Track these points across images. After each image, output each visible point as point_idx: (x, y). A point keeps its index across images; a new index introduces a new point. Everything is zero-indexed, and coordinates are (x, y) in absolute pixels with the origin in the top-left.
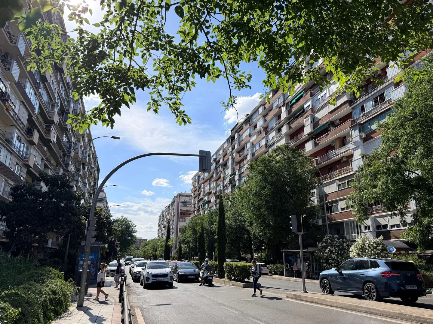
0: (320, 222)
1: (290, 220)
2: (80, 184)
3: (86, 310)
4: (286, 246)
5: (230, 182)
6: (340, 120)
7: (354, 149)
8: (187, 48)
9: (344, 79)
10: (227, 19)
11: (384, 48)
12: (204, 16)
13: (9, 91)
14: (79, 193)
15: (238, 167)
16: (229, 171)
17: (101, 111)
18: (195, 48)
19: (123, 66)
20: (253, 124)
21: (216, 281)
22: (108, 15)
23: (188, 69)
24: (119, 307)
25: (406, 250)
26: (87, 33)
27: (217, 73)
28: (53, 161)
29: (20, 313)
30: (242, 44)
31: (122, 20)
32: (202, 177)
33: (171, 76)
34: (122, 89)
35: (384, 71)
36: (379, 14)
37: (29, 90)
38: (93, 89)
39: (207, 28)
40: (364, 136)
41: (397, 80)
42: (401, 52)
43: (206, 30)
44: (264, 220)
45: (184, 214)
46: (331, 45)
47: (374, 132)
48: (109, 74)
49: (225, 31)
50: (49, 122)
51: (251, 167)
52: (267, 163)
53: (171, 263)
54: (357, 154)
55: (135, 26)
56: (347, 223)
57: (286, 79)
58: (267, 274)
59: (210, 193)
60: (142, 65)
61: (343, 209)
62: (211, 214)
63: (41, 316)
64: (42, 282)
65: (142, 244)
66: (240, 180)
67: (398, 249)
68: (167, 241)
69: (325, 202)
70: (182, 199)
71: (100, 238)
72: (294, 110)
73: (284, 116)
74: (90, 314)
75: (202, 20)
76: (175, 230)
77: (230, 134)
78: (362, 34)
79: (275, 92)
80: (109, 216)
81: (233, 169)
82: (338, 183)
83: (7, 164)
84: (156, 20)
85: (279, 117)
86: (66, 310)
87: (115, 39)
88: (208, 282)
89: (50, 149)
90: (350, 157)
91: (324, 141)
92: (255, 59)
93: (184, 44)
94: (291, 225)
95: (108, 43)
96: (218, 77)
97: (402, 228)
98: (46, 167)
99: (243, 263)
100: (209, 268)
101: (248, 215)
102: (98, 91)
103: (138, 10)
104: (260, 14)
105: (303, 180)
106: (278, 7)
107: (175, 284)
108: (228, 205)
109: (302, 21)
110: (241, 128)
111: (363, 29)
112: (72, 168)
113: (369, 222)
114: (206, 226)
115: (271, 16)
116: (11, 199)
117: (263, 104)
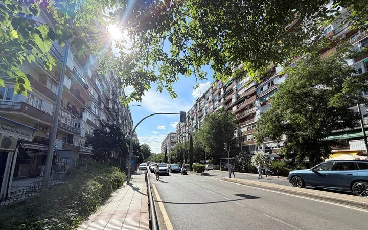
0: (238, 146)
1: (224, 145)
2: (124, 128)
3: (131, 185)
4: (221, 157)
5: (195, 127)
6: (250, 95)
7: (256, 110)
8: (175, 60)
9: (253, 74)
10: (195, 43)
11: (276, 57)
12: (183, 42)
13: (88, 83)
14: (124, 132)
15: (199, 119)
16: (194, 122)
17: (135, 94)
18: (179, 59)
19: (143, 71)
20: (207, 98)
21: (188, 172)
22: (134, 44)
23: (175, 70)
24: (145, 183)
25: (279, 159)
26: (125, 54)
27: (190, 72)
28: (111, 118)
29: (103, 186)
30: (203, 56)
31: (142, 46)
32: (181, 125)
33: (167, 74)
34: (144, 82)
35: (274, 69)
36: (274, 38)
37: (97, 83)
38: (130, 83)
39: (185, 48)
40: (262, 103)
41: (280, 74)
42: (284, 59)
43: (184, 50)
44: (211, 145)
45: (173, 142)
46: (248, 56)
47: (267, 101)
48: (137, 75)
49: (194, 50)
50: (108, 99)
51: (206, 119)
52: (214, 117)
53: (168, 164)
54: (258, 112)
55: (149, 48)
56: (251, 146)
57: (224, 74)
58: (212, 170)
59: (185, 132)
60: (153, 69)
61: (249, 139)
62: (186, 142)
63: (112, 187)
64: (111, 173)
65: (154, 156)
66: (200, 126)
67: (275, 158)
68: (166, 155)
69: (241, 136)
70: (172, 135)
71: (135, 153)
72: (227, 90)
73: (222, 93)
74: (132, 187)
75: (182, 44)
76: (169, 150)
77: (195, 103)
78: (265, 49)
79: (218, 81)
80: (138, 143)
81: (197, 121)
82: (248, 127)
83: (90, 119)
84: (158, 45)
85: (220, 94)
86: (122, 185)
87: (139, 56)
88: (185, 173)
89: (109, 112)
90: (255, 114)
91: (242, 106)
92: (208, 64)
93: (173, 58)
94: (224, 147)
95: (136, 59)
96: (190, 74)
97: (278, 148)
98: (108, 120)
99: (201, 165)
100: (185, 167)
101: (204, 142)
102: (132, 84)
103: (150, 40)
104: (212, 39)
105: (231, 126)
106: (221, 36)
107: (170, 174)
108: (194, 138)
109: (233, 43)
110: (200, 100)
111: (265, 47)
112: (120, 121)
113: (262, 146)
114: (184, 148)
115: (217, 40)
116: (93, 136)
117: (212, 87)
